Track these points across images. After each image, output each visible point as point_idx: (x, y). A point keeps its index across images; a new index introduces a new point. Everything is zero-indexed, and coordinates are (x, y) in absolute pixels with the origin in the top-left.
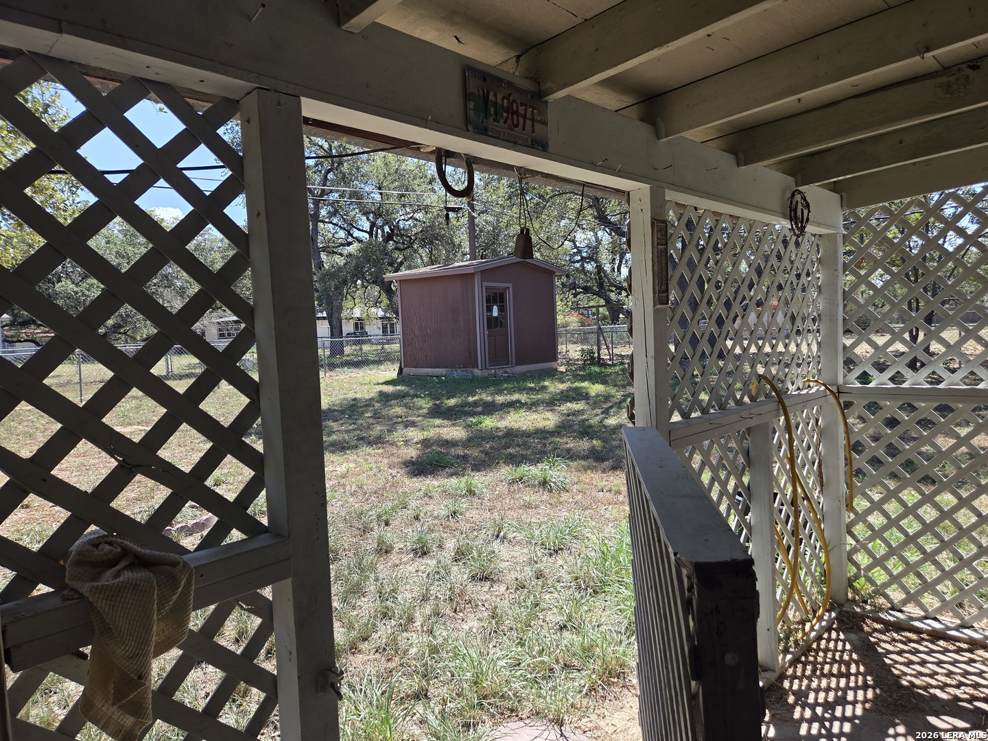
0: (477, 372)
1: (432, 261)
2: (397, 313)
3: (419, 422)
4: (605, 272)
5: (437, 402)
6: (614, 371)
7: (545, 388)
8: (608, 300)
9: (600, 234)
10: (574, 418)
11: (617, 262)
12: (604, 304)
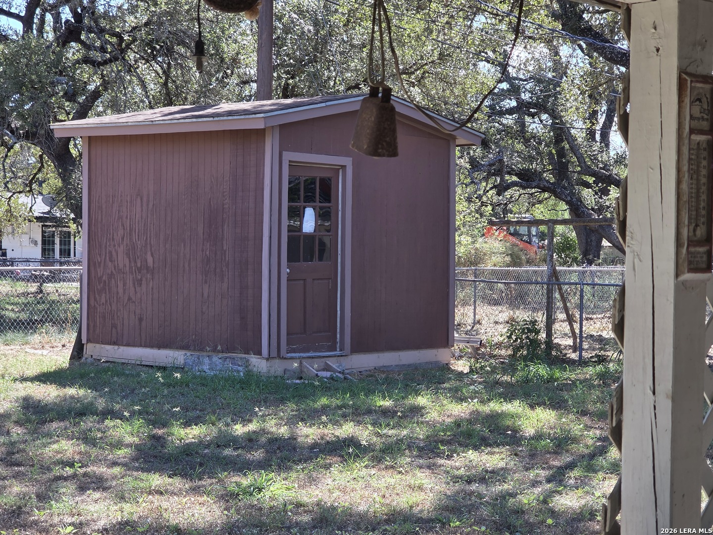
0: (259, 364)
1: (168, 94)
2: (77, 210)
3: (114, 477)
4: (572, 140)
5: (160, 432)
6: (581, 377)
7: (417, 410)
8: (577, 207)
9: (565, 50)
10: (482, 489)
11: (602, 119)
12: (567, 216)
